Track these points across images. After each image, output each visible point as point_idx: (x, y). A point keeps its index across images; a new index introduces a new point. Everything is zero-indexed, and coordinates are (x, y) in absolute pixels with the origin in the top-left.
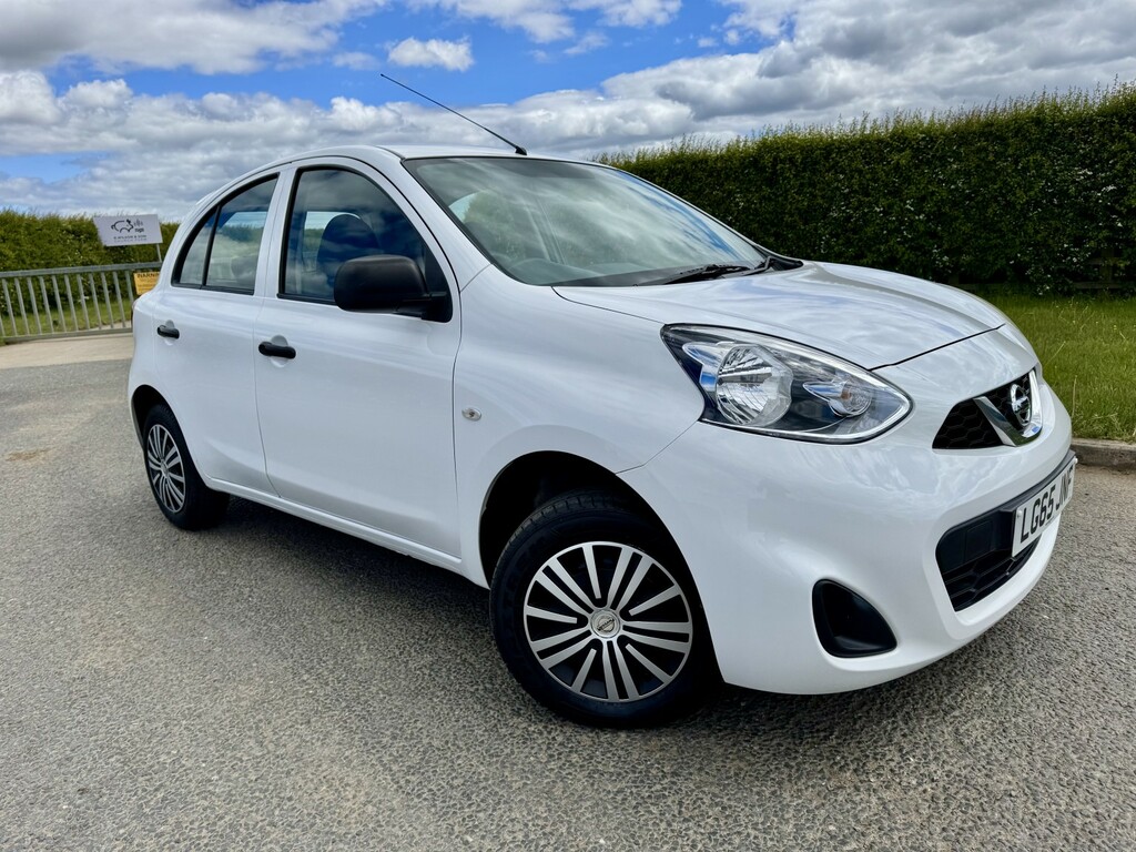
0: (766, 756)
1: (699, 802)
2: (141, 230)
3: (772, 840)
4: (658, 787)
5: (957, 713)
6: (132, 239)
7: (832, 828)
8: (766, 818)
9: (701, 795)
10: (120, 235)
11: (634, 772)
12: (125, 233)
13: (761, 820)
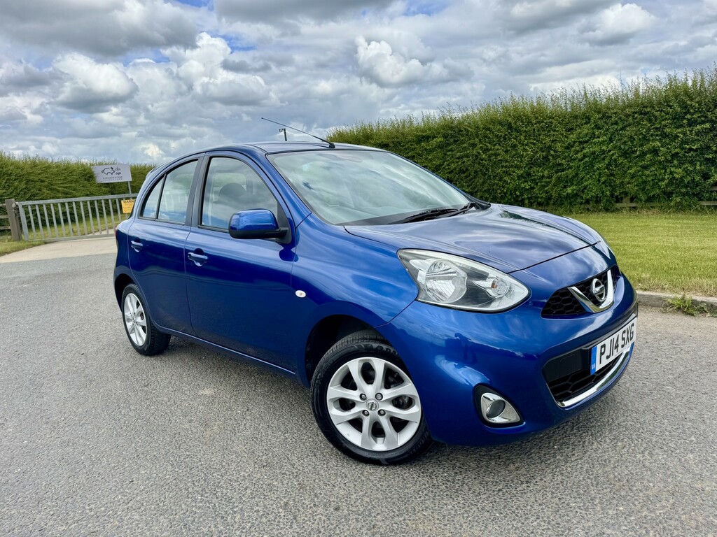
0: (575, 473)
1: (545, 496)
2: (119, 174)
3: (590, 514)
4: (520, 488)
5: (678, 451)
6: (114, 179)
7: (621, 508)
8: (585, 503)
9: (545, 493)
10: (107, 176)
11: (505, 481)
12: (109, 175)
13: (582, 504)
